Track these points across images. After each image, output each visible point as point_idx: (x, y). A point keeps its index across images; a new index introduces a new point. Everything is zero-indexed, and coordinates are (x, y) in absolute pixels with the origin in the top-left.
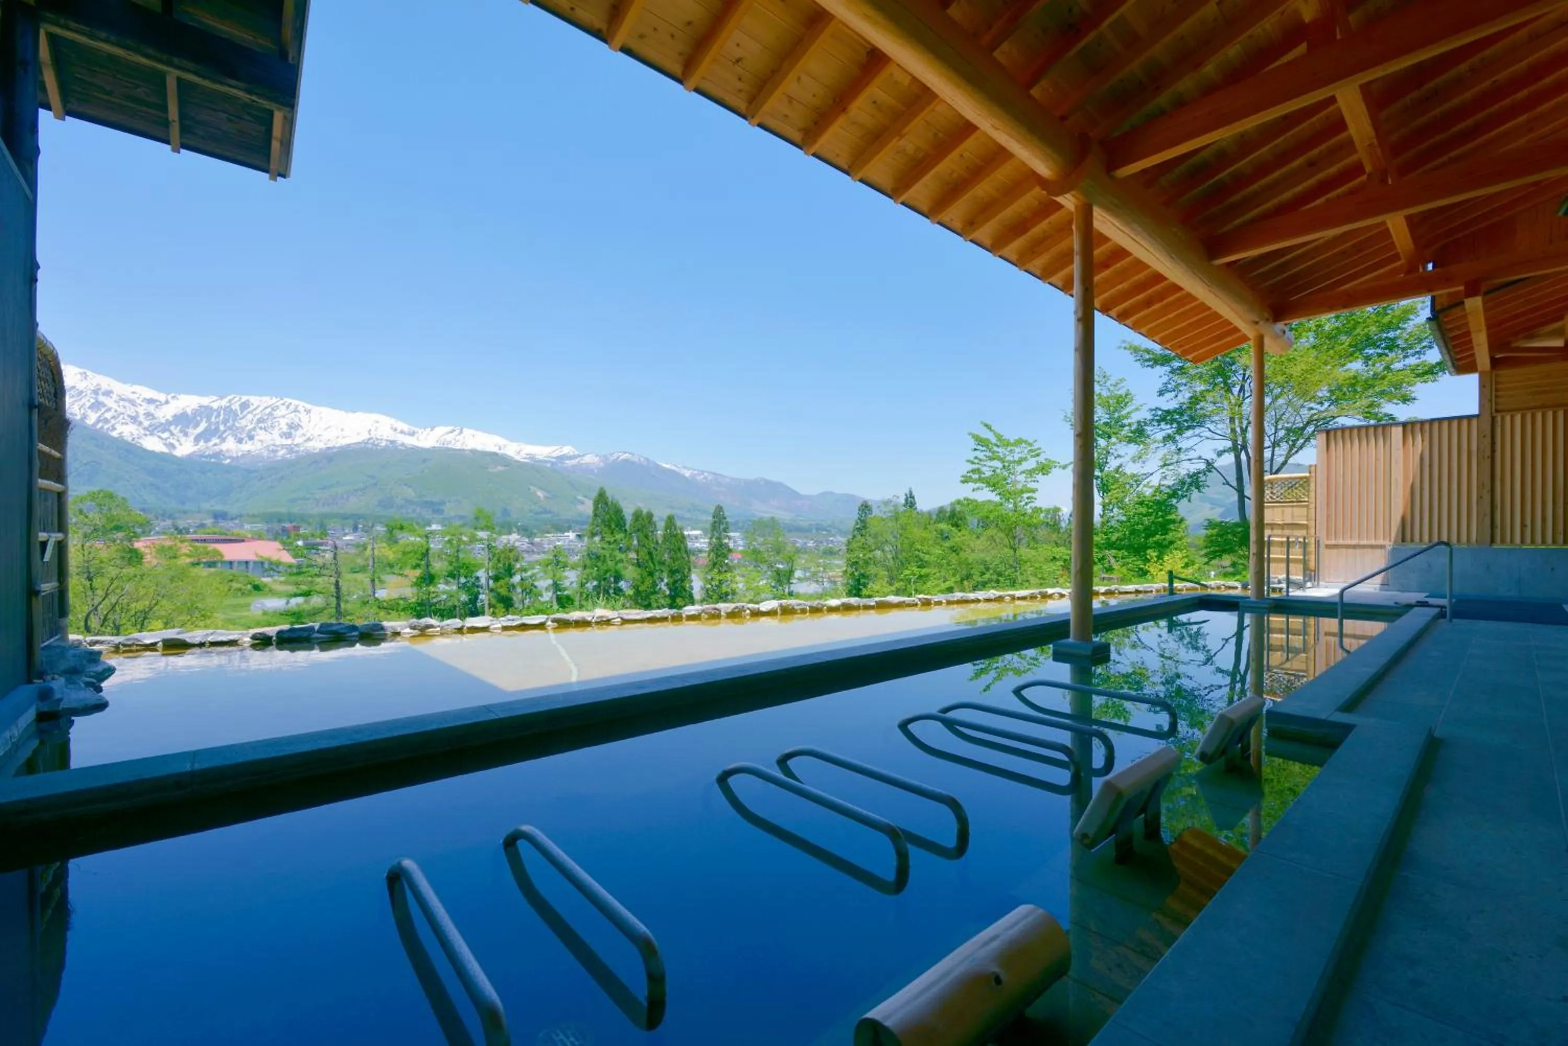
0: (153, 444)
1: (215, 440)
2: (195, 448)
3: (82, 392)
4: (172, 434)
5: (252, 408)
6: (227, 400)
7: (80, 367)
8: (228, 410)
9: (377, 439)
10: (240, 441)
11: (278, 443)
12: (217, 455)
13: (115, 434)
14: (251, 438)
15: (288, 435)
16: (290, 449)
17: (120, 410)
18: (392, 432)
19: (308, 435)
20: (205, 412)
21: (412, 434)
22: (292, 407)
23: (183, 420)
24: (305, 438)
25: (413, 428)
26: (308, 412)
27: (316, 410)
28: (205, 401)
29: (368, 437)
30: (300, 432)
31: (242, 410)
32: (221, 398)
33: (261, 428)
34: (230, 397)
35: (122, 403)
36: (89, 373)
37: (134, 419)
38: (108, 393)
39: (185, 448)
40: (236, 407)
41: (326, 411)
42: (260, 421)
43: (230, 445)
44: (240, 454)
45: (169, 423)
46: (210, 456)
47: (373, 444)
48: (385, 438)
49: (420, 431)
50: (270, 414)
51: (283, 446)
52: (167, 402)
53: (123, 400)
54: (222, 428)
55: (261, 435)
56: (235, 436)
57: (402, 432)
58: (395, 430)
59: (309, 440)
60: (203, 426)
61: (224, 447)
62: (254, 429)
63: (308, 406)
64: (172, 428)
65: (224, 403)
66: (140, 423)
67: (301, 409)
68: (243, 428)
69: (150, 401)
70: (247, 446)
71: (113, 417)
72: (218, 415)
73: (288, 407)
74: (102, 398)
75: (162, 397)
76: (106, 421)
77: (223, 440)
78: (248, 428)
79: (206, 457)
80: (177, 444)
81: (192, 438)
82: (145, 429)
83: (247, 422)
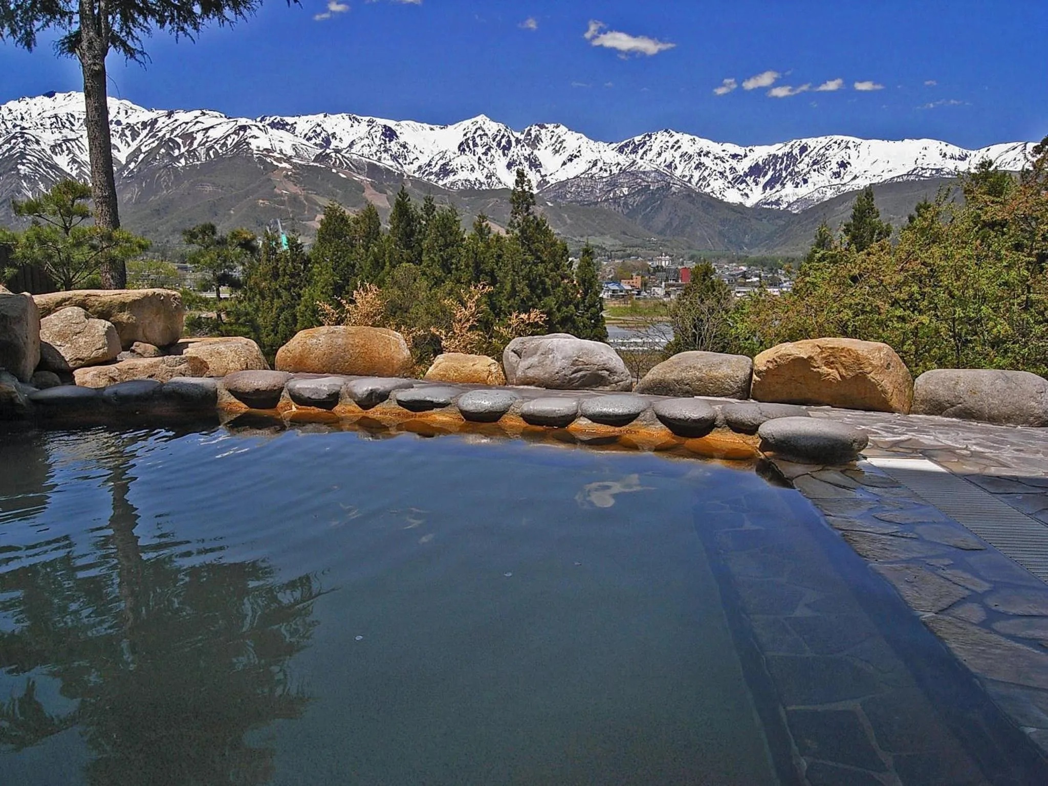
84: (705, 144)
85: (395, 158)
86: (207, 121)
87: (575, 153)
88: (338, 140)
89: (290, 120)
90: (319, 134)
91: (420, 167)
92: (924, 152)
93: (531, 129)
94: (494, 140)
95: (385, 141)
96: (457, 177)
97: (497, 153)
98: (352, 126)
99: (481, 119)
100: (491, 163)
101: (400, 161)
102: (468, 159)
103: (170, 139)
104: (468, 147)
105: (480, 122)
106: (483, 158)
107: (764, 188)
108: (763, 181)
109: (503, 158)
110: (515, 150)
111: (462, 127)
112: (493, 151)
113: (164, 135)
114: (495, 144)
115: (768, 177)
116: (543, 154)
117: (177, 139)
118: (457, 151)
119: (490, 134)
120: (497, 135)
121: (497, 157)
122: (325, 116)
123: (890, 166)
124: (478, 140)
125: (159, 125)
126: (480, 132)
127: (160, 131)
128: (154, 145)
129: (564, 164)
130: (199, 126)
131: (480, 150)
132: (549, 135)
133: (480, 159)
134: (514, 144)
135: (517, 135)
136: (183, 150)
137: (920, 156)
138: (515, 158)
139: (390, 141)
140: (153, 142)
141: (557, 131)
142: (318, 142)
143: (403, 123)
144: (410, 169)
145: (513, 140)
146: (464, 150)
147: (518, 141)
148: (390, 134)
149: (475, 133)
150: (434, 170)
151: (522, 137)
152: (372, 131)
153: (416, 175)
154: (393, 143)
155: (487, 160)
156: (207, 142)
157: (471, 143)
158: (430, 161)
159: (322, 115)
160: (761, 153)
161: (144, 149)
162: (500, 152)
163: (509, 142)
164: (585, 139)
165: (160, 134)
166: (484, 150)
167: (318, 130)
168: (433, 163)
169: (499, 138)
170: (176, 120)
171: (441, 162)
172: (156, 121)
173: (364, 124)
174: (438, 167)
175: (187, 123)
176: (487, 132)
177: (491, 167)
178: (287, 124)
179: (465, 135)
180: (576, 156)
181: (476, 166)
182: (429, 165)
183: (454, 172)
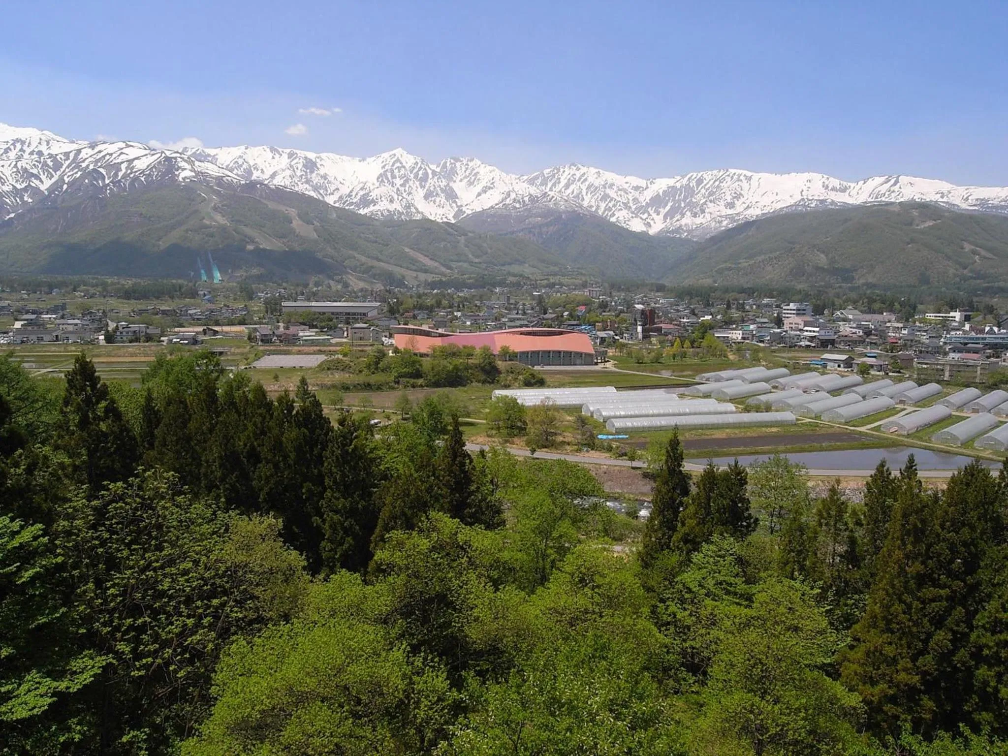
0: (637, 226)
1: (678, 217)
2: (663, 226)
3: (596, 188)
4: (649, 215)
5: (705, 182)
6: (686, 179)
7: (596, 168)
8: (687, 187)
9: (809, 200)
10: (695, 215)
11: (724, 214)
12: (678, 230)
13: (613, 219)
14: (703, 211)
15: (731, 205)
16: (731, 218)
17: (619, 199)
18: (823, 190)
19: (748, 202)
20: (671, 191)
21: (843, 190)
22: (735, 177)
23: (657, 201)
24: (745, 206)
25: (845, 183)
26: (749, 179)
27: (756, 176)
28: (671, 182)
29: (800, 198)
30: (742, 200)
31: (698, 186)
32: (683, 177)
33: (711, 201)
34: (689, 176)
35: (619, 193)
36: (601, 172)
37: (626, 206)
38: (611, 186)
39: (657, 225)
40: (693, 184)
41: (764, 176)
42: (711, 194)
43: (687, 220)
44: (694, 226)
45: (648, 205)
46: (673, 232)
47: (804, 206)
48: (816, 198)
49: (852, 185)
50: (718, 186)
51: (726, 217)
52: (647, 188)
53: (620, 190)
54: (683, 205)
55: (711, 208)
56: (691, 210)
57: (833, 189)
58: (827, 188)
59: (748, 207)
60: (670, 204)
61: (684, 222)
62: (705, 203)
63: (749, 174)
64: (649, 209)
65: (685, 181)
66: (630, 207)
67: (742, 178)
68: (697, 203)
69: (636, 188)
70: (698, 220)
71: (614, 206)
72: (680, 195)
73: (732, 178)
74: (608, 191)
75: (642, 183)
76: (610, 209)
77: (683, 215)
78: (702, 202)
79: (669, 232)
80: (652, 223)
81: (661, 216)
82: (633, 213)
83: (699, 198)
84: (609, 176)
85: (316, 188)
86: (132, 153)
87: (489, 184)
88: (260, 171)
89: (212, 152)
90: (241, 166)
91: (341, 197)
92: (808, 184)
93: (446, 163)
94: (411, 173)
95: (306, 172)
96: (377, 207)
97: (414, 184)
98: (273, 158)
99: (398, 152)
100: (410, 194)
101: (321, 192)
102: (386, 189)
103: (94, 170)
104: (387, 179)
105: (398, 155)
106: (402, 189)
107: (665, 217)
108: (663, 211)
109: (419, 190)
110: (431, 182)
111: (381, 160)
112: (411, 183)
113: (88, 166)
114: (412, 176)
115: (668, 208)
116: (458, 187)
117: (101, 170)
118: (375, 181)
119: (407, 167)
120: (414, 168)
121: (414, 188)
122: (246, 148)
123: (778, 198)
124: (396, 171)
125: (83, 155)
126: (398, 164)
127: (83, 161)
128: (78, 175)
129: (479, 195)
130: (123, 157)
131: (399, 182)
132: (464, 169)
133: (398, 189)
134: (430, 176)
135: (433, 167)
136: (107, 181)
137: (805, 188)
138: (432, 189)
139: (312, 172)
140: (76, 173)
141: (471, 164)
142: (239, 173)
143: (324, 155)
144: (330, 200)
145: (430, 172)
146: (383, 181)
147: (434, 172)
148: (310, 166)
149: (393, 165)
150: (355, 201)
151: (438, 170)
152: (293, 163)
153: (337, 205)
154: (314, 175)
155: (405, 191)
156: (131, 173)
157: (389, 175)
158: (351, 192)
159: (243, 148)
160: (662, 184)
161: (66, 180)
162: (418, 183)
163: (426, 174)
164: (497, 172)
165: (84, 165)
166: (402, 182)
167: (240, 161)
168: (354, 194)
169: (416, 170)
170: (100, 152)
171: (362, 193)
172: (79, 151)
173: (285, 156)
174: (358, 197)
175: (111, 155)
176: (404, 164)
177: (409, 198)
178: (209, 155)
179: (383, 167)
180: (490, 188)
181: (396, 197)
182: (350, 196)
183: (374, 202)
